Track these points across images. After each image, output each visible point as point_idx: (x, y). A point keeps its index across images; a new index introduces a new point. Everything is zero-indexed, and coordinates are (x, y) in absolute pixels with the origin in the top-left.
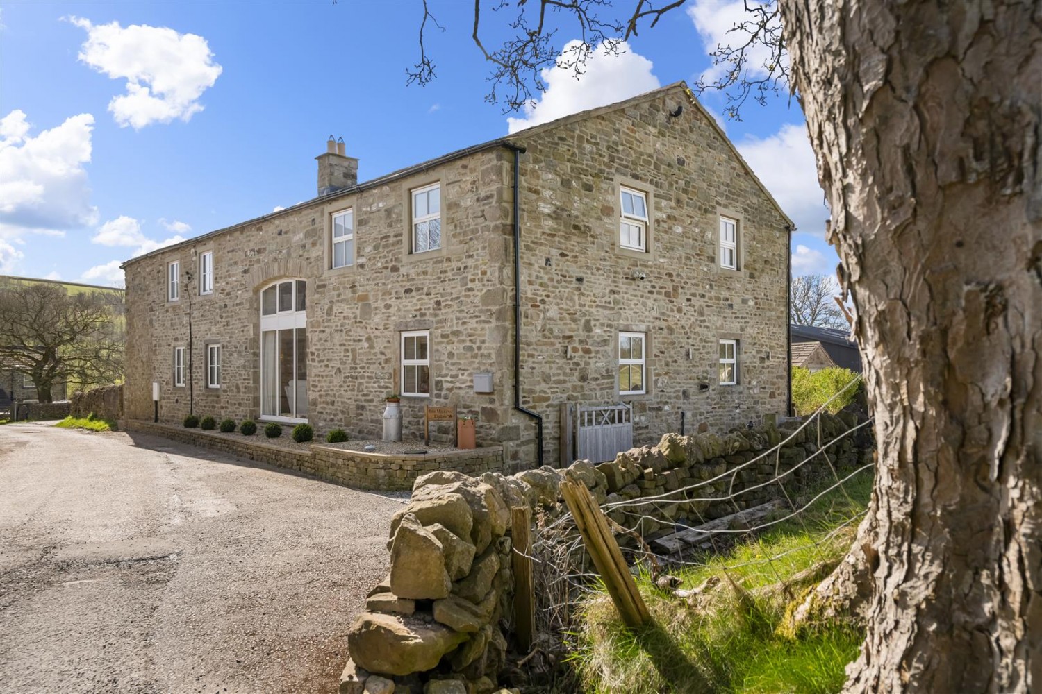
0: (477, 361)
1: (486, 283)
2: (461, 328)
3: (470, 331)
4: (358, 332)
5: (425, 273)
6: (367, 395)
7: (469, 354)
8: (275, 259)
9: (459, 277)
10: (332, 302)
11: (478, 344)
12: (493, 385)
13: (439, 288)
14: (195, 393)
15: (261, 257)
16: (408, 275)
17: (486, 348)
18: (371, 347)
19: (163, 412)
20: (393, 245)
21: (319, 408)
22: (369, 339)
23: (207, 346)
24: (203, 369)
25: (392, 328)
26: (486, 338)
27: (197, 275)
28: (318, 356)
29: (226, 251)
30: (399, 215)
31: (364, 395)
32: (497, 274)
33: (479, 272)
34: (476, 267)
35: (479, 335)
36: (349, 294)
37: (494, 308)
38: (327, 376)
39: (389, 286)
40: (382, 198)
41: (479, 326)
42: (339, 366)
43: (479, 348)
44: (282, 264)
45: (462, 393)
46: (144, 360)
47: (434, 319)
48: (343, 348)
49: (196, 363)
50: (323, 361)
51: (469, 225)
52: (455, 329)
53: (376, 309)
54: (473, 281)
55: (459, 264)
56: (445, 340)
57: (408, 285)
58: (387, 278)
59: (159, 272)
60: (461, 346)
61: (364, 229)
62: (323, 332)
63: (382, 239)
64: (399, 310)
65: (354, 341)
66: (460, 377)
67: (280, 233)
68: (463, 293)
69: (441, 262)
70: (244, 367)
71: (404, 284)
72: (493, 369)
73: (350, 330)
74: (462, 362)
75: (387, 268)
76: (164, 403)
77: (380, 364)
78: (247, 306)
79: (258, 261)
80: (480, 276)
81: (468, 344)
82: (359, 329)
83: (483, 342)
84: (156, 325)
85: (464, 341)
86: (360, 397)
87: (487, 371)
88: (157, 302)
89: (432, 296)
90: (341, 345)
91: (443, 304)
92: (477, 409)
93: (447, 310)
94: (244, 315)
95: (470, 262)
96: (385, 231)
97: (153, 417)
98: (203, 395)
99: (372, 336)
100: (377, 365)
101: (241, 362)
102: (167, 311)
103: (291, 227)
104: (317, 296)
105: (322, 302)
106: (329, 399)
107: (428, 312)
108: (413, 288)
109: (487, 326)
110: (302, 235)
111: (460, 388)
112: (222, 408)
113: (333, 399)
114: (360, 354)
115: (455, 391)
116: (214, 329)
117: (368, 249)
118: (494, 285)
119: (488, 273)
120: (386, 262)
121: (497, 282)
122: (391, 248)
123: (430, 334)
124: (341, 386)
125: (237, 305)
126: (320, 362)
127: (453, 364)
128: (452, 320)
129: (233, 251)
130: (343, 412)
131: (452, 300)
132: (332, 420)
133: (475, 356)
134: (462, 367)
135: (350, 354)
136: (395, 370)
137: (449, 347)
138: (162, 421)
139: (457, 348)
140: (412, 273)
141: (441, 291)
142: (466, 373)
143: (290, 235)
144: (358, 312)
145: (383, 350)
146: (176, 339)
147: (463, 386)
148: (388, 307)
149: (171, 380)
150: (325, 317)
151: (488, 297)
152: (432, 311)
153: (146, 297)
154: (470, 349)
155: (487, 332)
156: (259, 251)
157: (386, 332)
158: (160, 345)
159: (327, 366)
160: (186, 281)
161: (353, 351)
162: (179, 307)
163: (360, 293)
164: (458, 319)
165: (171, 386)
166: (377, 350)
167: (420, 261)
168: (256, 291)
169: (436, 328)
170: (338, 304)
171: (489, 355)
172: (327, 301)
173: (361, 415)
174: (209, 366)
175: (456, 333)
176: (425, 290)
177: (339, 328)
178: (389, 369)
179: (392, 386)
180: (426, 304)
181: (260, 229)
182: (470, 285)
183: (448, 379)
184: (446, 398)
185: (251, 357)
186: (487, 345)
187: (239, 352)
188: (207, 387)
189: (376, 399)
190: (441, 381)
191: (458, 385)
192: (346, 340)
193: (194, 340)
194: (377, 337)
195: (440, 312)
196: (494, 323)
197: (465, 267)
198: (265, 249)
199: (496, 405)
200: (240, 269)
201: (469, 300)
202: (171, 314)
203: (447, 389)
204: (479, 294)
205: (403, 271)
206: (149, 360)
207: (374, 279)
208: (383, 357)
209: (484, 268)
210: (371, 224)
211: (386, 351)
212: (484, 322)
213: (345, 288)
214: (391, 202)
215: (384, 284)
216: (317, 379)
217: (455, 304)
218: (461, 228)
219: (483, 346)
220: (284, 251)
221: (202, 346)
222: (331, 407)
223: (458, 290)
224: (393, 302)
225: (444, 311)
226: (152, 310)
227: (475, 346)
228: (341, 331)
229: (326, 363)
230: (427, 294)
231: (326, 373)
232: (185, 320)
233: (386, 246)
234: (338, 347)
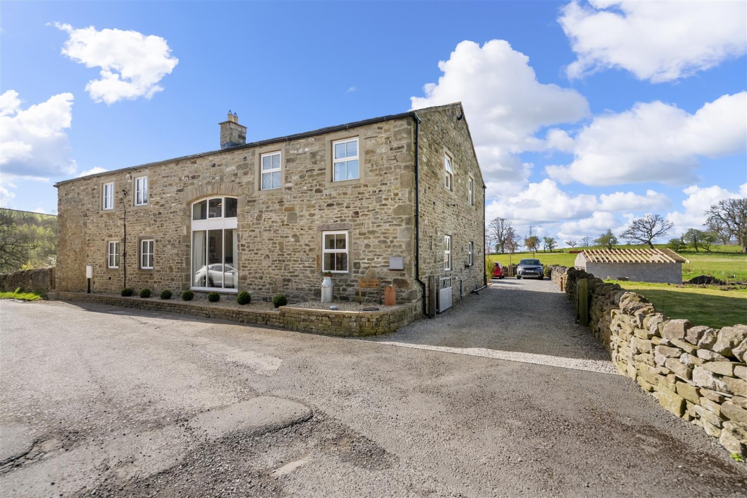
0: (390, 250)
1: (398, 201)
2: (376, 229)
3: (383, 231)
4: (286, 231)
5: (345, 194)
6: (293, 272)
7: (383, 246)
8: (209, 183)
9: (375, 197)
10: (261, 211)
11: (391, 239)
12: (405, 264)
13: (358, 203)
14: (128, 272)
15: (195, 181)
16: (330, 195)
17: (397, 242)
18: (297, 241)
19: (96, 286)
20: (318, 175)
21: (248, 281)
22: (295, 236)
23: (140, 241)
24: (137, 256)
25: (315, 229)
26: (398, 235)
27: (132, 192)
28: (248, 247)
29: (161, 176)
30: (322, 157)
31: (290, 272)
32: (407, 196)
33: (392, 194)
34: (389, 191)
35: (392, 234)
36: (277, 206)
37: (404, 217)
38: (256, 260)
39: (314, 202)
40: (306, 145)
41: (392, 228)
42: (268, 253)
43: (392, 242)
44: (216, 186)
45: (377, 270)
46: (77, 250)
47: (352, 223)
48: (271, 242)
49: (130, 251)
50: (253, 250)
51: (383, 165)
52: (371, 229)
53: (302, 216)
54: (386, 199)
55: (375, 189)
56: (363, 237)
57: (330, 201)
58: (311, 197)
59: (94, 189)
60: (377, 240)
61: (291, 165)
62: (253, 231)
63: (307, 171)
64: (322, 217)
65: (281, 237)
66: (376, 260)
67: (214, 166)
68: (378, 207)
69: (360, 187)
70: (177, 255)
71: (327, 200)
72: (404, 255)
73: (278, 230)
74: (377, 250)
75: (311, 190)
76: (96, 279)
77: (305, 252)
78: (181, 214)
79: (193, 184)
80: (393, 196)
81: (382, 239)
82: (286, 229)
83: (396, 238)
84: (90, 226)
85: (379, 237)
86: (286, 274)
87: (399, 256)
88: (91, 210)
89: (351, 208)
90: (269, 240)
91: (360, 214)
92: (389, 280)
93: (364, 217)
94: (178, 219)
95: (384, 188)
96: (310, 166)
97: (86, 289)
98: (137, 274)
99: (298, 234)
100: (302, 253)
101: (176, 251)
102: (102, 216)
103: (224, 162)
104: (247, 208)
105: (252, 212)
106: (258, 275)
107: (347, 219)
108: (335, 203)
109: (398, 228)
110: (234, 168)
111: (375, 267)
112: (155, 282)
113: (261, 275)
114: (286, 246)
115: (371, 268)
116: (148, 229)
117: (295, 178)
118: (404, 202)
119: (400, 195)
120: (311, 186)
121: (407, 200)
122: (316, 177)
123: (350, 233)
124: (269, 267)
125: (171, 213)
126: (250, 251)
127: (370, 252)
128: (368, 223)
129: (168, 176)
130: (270, 284)
131: (368, 211)
132: (260, 289)
133: (389, 247)
134: (378, 254)
135: (277, 245)
136: (318, 256)
137: (366, 241)
138: (94, 292)
139: (373, 241)
140: (334, 194)
141: (359, 205)
142: (381, 257)
143: (223, 167)
144: (285, 218)
145: (308, 243)
146: (111, 236)
147: (378, 265)
148: (312, 215)
149: (105, 264)
150: (255, 221)
151: (400, 210)
152: (351, 218)
153: (80, 207)
154: (385, 242)
155: (399, 231)
156: (193, 177)
157: (310, 232)
158: (94, 240)
159: (257, 254)
160: (121, 196)
161: (281, 244)
162: (114, 214)
163: (287, 206)
164: (373, 223)
165: (104, 269)
166: (302, 242)
167: (341, 186)
168: (189, 204)
169: (355, 229)
170: (266, 213)
171: (400, 246)
172: (257, 211)
173: (288, 285)
174: (142, 254)
175: (373, 232)
176: (345, 205)
177: (268, 228)
178: (313, 255)
179: (315, 266)
180: (346, 213)
181: (195, 163)
182: (384, 202)
183: (366, 261)
184: (363, 273)
185: (184, 248)
186: (398, 239)
187: (172, 244)
188: (140, 268)
189: (301, 275)
190: (359, 263)
191: (373, 265)
192: (274, 237)
193: (127, 237)
194: (302, 235)
195: (358, 219)
196: (404, 226)
197: (380, 191)
198: (199, 176)
199: (406, 277)
200: (175, 188)
201: (383, 212)
202: (105, 218)
203: (364, 268)
204: (392, 208)
205: (325, 192)
206: (82, 250)
207: (299, 197)
208: (308, 248)
209: (396, 191)
210: (298, 161)
211: (310, 244)
212: (396, 225)
213: (273, 203)
214: (315, 148)
215: (309, 200)
216: (247, 262)
217: (371, 215)
218: (377, 166)
219: (395, 240)
220: (217, 178)
221: (136, 240)
222: (259, 280)
223: (374, 205)
224: (317, 212)
225: (360, 218)
226: (86, 215)
227: (388, 241)
228: (270, 230)
229: (255, 251)
230: (347, 207)
231: (256, 258)
232: (120, 223)
233: (312, 176)
234: (267, 241)
